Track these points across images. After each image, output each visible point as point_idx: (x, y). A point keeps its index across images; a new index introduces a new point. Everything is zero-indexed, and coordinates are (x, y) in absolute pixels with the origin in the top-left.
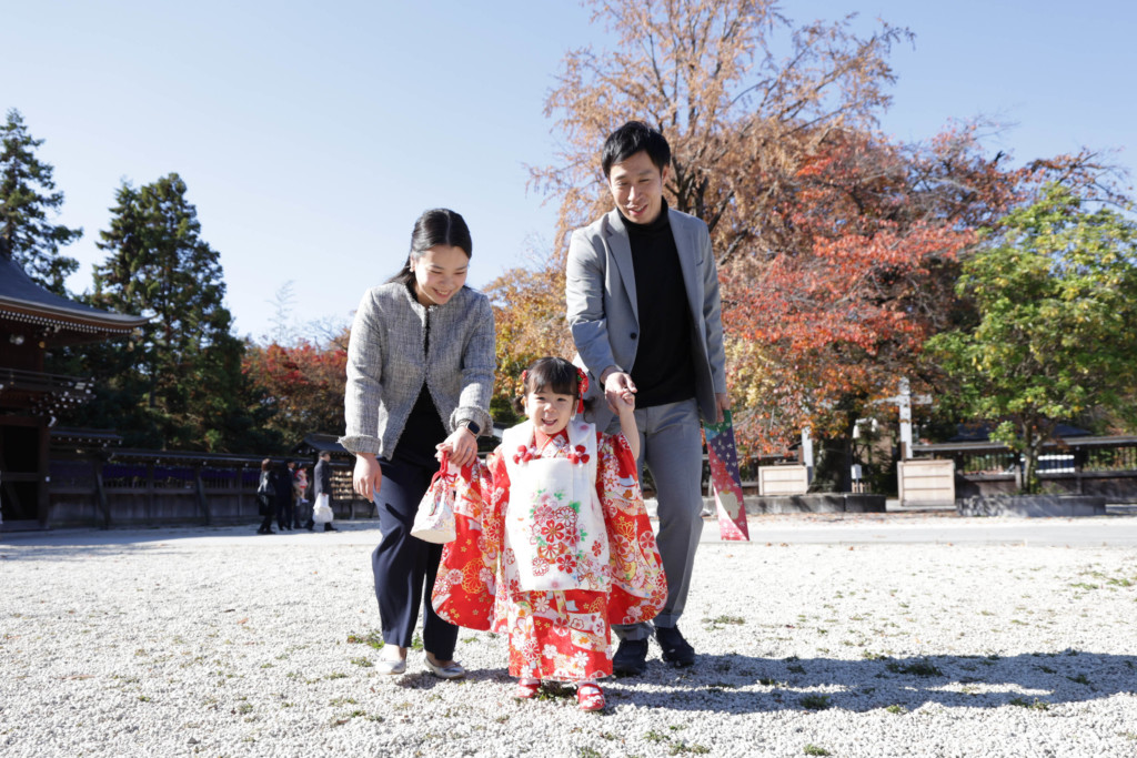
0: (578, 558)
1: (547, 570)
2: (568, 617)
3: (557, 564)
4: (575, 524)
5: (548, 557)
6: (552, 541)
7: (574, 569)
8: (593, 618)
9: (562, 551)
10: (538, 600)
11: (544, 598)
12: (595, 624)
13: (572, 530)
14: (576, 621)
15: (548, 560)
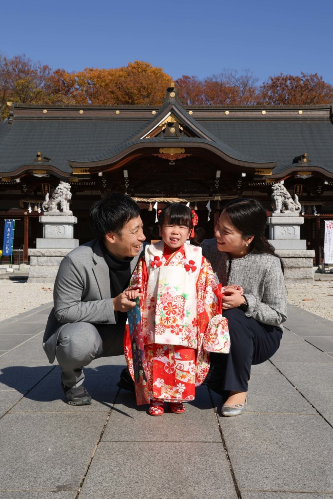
0: (183, 327)
1: (164, 332)
2: (175, 362)
3: (171, 329)
4: (184, 306)
5: (166, 324)
6: (169, 315)
7: (180, 333)
8: (190, 364)
9: (174, 322)
10: (158, 350)
11: (161, 350)
12: (190, 367)
13: (181, 310)
14: (179, 365)
15: (165, 326)
